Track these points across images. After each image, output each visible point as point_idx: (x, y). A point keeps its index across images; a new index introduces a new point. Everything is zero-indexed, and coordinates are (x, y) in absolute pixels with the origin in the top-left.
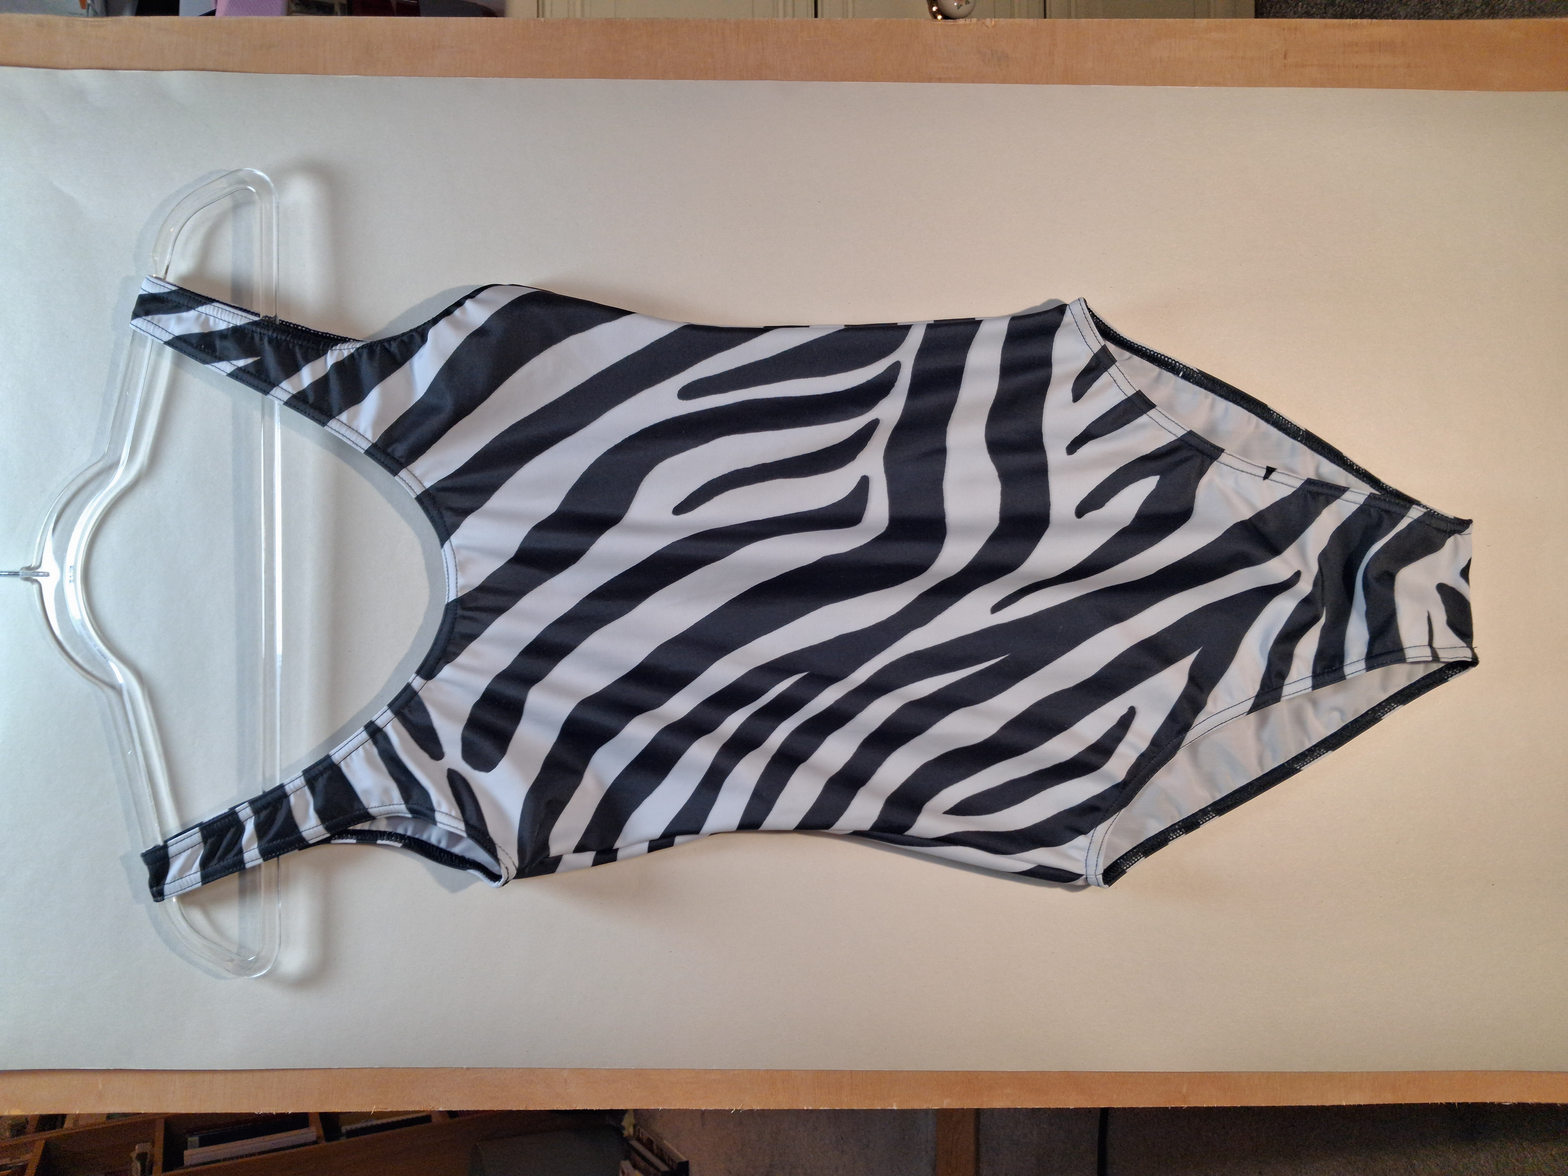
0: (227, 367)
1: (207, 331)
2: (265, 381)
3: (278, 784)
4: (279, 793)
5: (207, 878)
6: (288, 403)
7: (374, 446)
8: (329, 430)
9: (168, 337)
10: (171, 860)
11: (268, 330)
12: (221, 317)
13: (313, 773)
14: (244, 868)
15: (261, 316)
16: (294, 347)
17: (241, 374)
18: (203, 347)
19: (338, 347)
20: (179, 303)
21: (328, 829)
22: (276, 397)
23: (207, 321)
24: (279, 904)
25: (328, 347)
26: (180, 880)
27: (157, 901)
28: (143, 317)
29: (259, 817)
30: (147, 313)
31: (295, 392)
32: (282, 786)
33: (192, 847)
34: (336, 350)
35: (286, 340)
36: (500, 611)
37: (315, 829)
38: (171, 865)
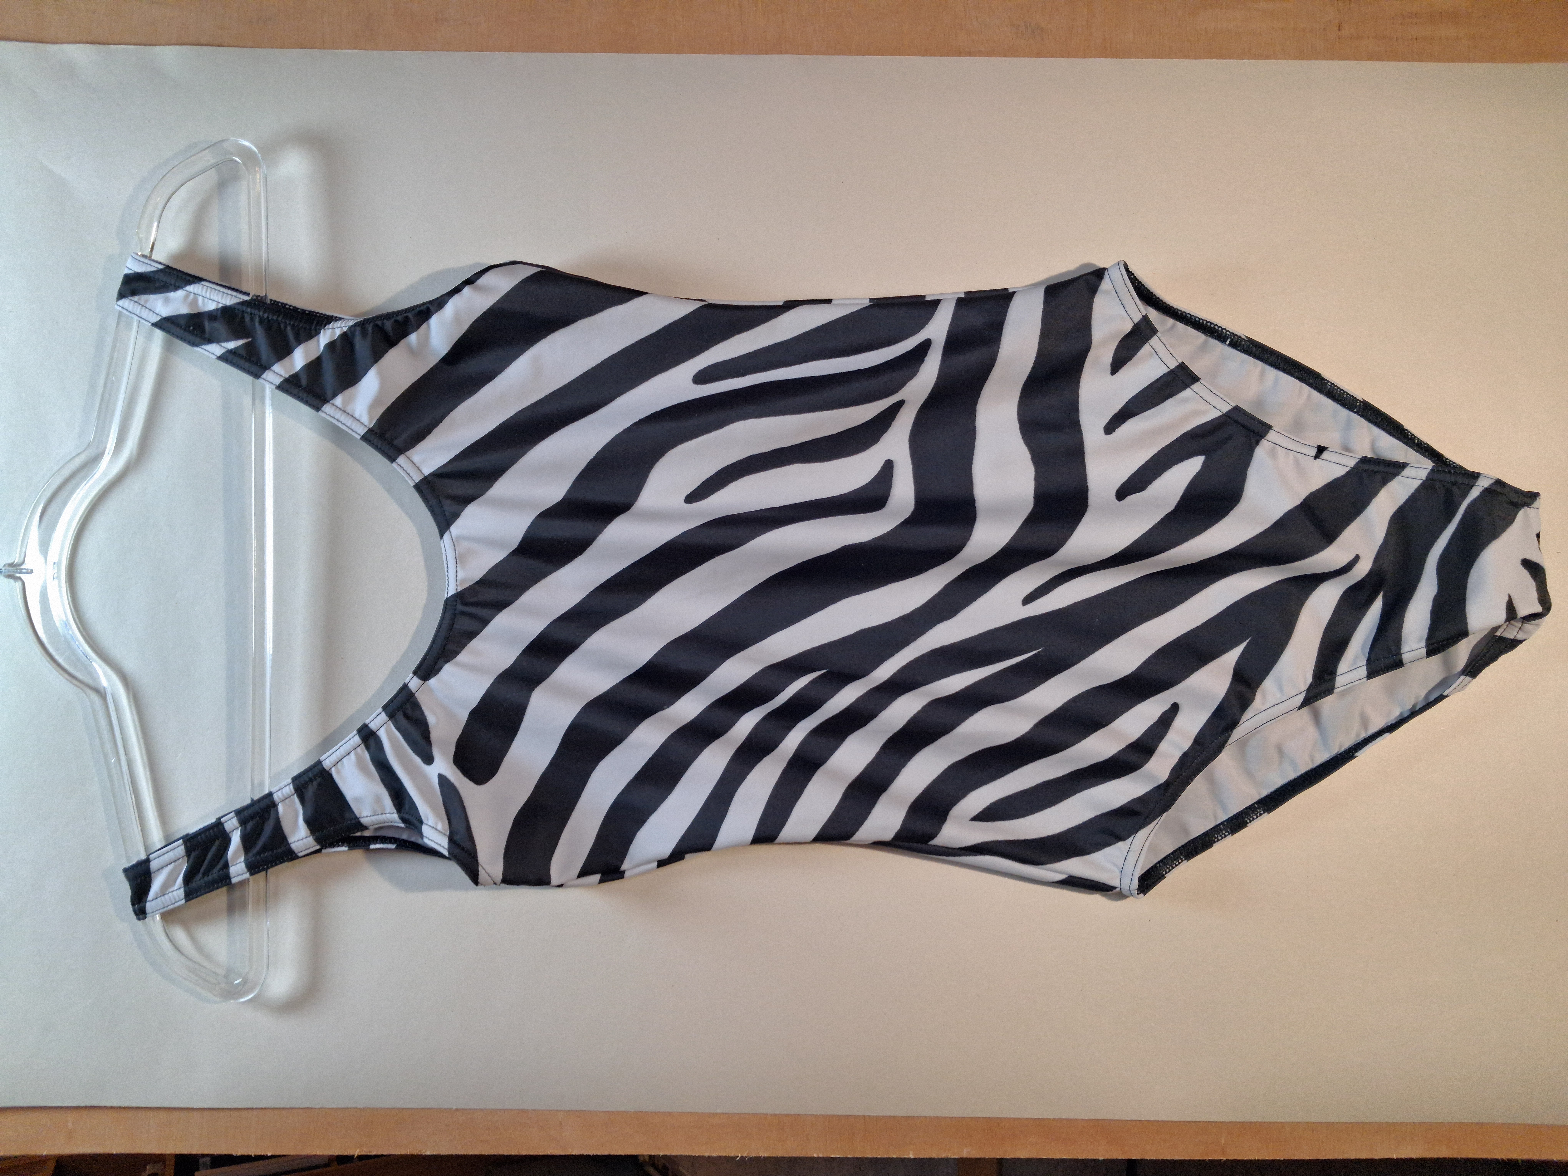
0: (217, 349)
1: (195, 311)
2: (256, 364)
3: (266, 792)
4: (267, 801)
5: (190, 894)
6: (280, 387)
7: (370, 431)
8: (324, 415)
9: (155, 319)
10: (152, 875)
11: (259, 311)
12: (210, 296)
13: (302, 780)
14: (230, 883)
15: (251, 295)
16: (286, 327)
17: (231, 357)
18: (191, 328)
19: (331, 326)
20: (166, 283)
21: (318, 840)
22: (268, 381)
23: (195, 301)
24: (267, 921)
25: (321, 325)
26: (162, 897)
27: (139, 919)
28: (129, 298)
29: (245, 827)
30: (134, 293)
31: (287, 376)
32: (270, 795)
33: (175, 861)
34: (329, 329)
35: (277, 320)
36: (501, 606)
37: (305, 840)
38: (152, 879)
